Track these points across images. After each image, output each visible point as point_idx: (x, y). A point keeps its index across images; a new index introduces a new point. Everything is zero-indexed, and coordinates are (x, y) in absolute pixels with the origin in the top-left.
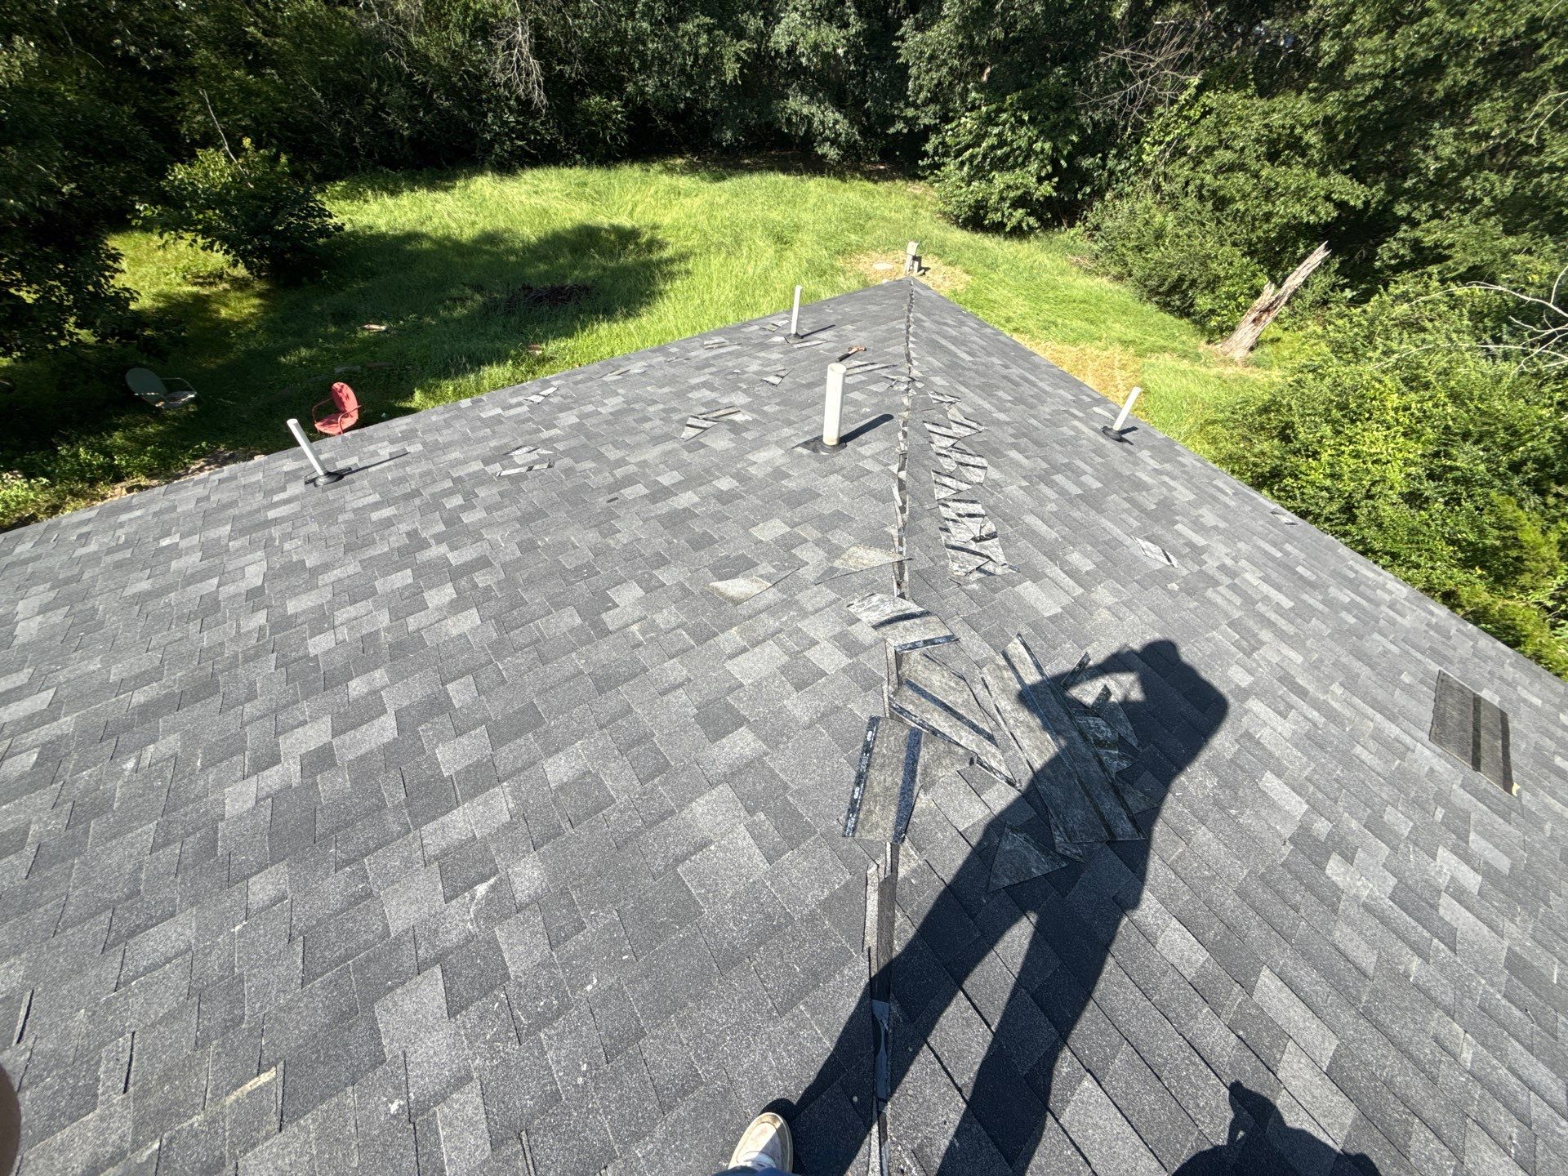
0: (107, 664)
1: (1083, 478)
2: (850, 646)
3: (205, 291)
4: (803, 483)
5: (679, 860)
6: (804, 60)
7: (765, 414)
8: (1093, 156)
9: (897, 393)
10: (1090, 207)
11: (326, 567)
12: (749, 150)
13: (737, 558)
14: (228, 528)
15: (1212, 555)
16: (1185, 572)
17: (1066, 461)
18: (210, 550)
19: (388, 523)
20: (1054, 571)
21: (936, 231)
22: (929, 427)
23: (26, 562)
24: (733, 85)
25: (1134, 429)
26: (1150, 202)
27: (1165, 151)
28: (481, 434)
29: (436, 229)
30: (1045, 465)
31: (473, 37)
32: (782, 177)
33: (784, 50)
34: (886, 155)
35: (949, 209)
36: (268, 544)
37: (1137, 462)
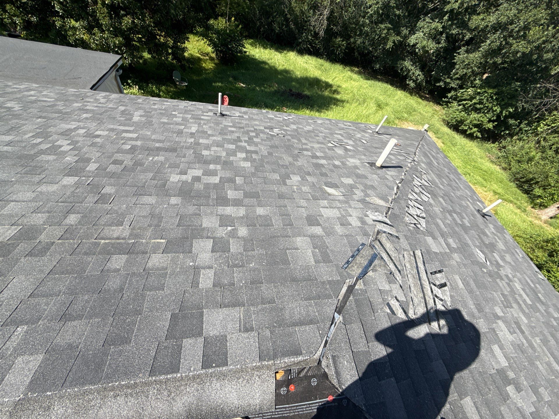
0: (152, 134)
1: (464, 220)
2: (363, 222)
3: (202, 57)
4: (363, 173)
5: (287, 249)
6: (417, 50)
7: (357, 149)
8: (516, 120)
9: (407, 162)
10: (505, 139)
11: (213, 135)
12: (381, 74)
13: (334, 184)
14: (190, 116)
15: (504, 270)
16: (491, 269)
17: (460, 211)
18: (184, 119)
19: (233, 132)
20: (442, 240)
21: (438, 125)
22: (414, 176)
23: (140, 104)
24: (388, 50)
25: (490, 216)
26: (532, 146)
27: (549, 129)
28: (266, 120)
29: (272, 63)
30: (451, 209)
31: (311, 9)
32: (389, 86)
33: (412, 44)
34: (431, 93)
35: (447, 119)
36: (199, 124)
37: (487, 227)
